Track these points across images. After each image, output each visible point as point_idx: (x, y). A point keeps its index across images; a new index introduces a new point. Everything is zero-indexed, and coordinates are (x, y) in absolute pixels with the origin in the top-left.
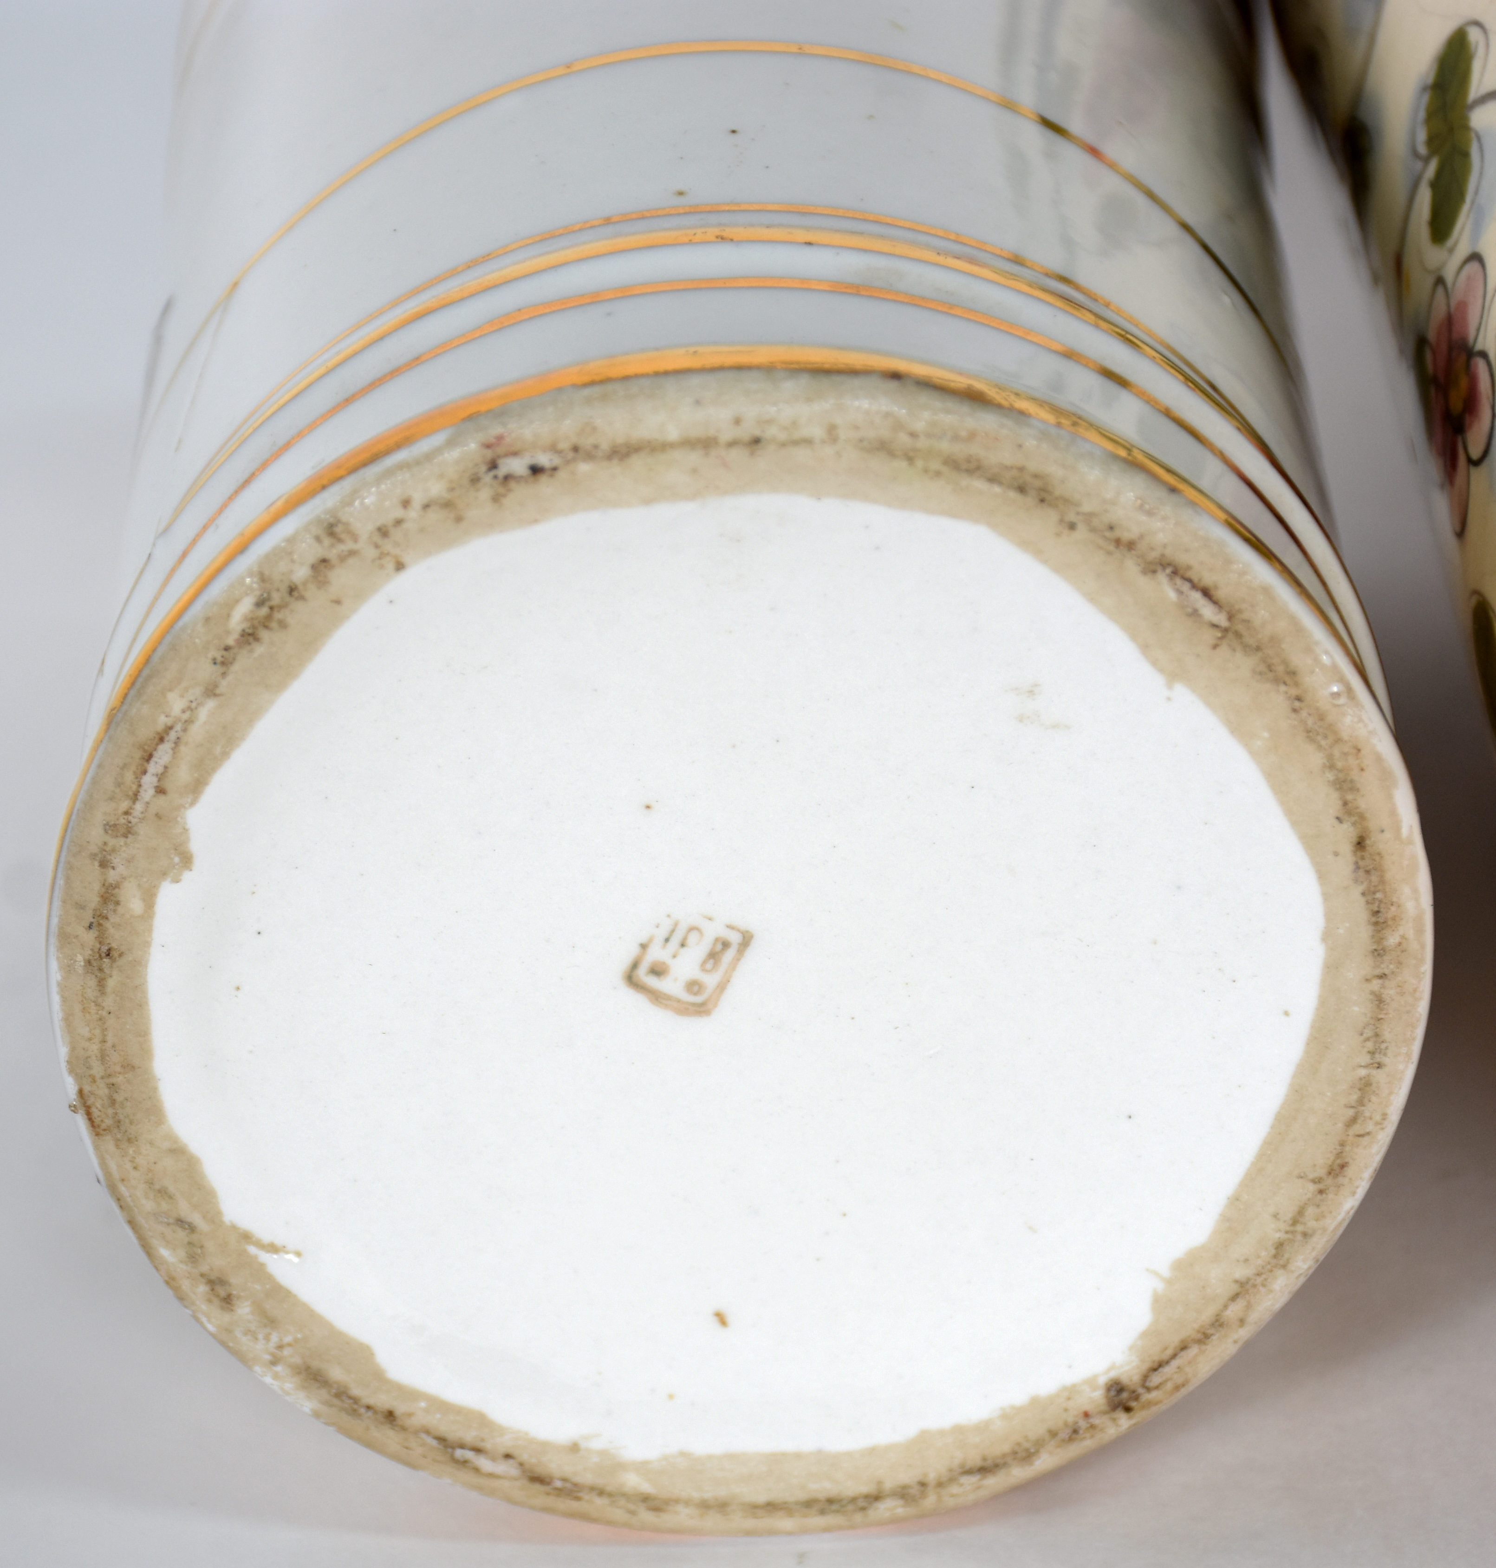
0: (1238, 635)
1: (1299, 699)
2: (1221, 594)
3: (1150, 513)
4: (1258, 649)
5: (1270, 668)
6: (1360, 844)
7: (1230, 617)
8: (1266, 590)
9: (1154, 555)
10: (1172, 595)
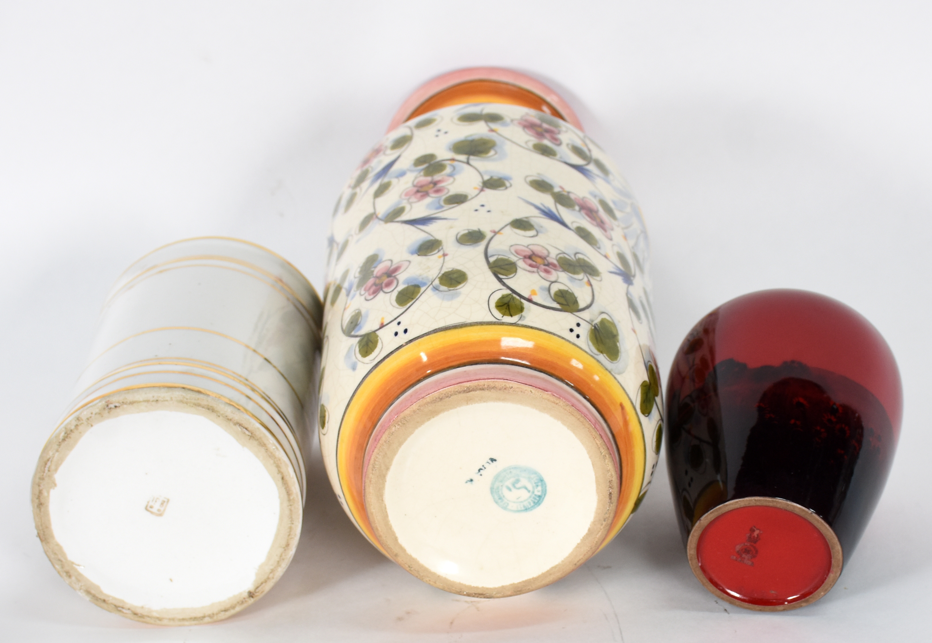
0: (253, 437)
1: (267, 450)
2: (249, 429)
3: (234, 414)
4: (258, 440)
5: (260, 443)
6: (283, 478)
7: (252, 434)
8: (258, 428)
9: (235, 422)
10: (240, 429)
